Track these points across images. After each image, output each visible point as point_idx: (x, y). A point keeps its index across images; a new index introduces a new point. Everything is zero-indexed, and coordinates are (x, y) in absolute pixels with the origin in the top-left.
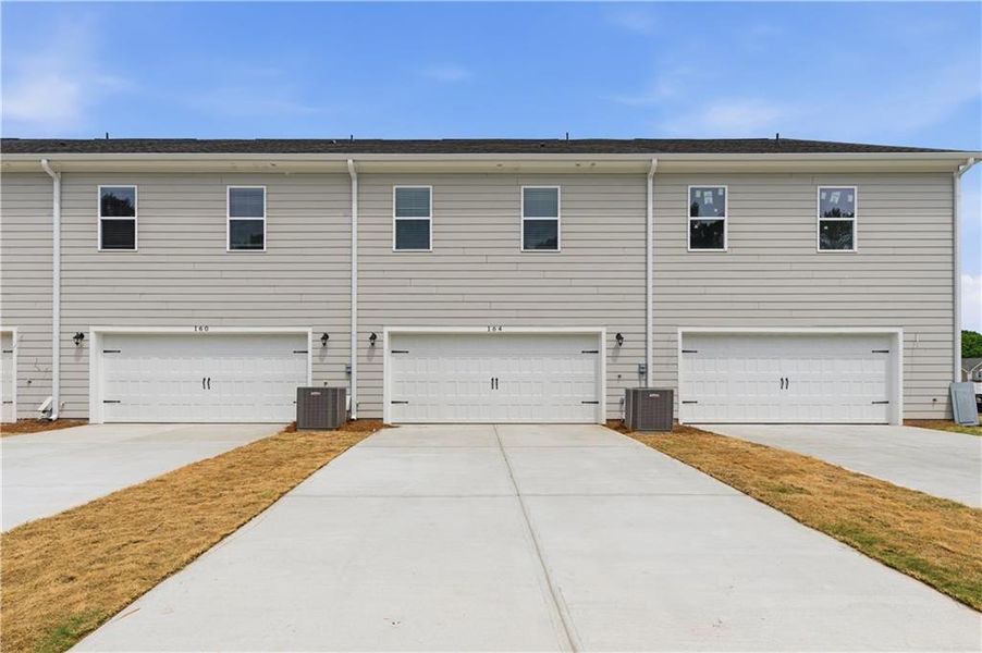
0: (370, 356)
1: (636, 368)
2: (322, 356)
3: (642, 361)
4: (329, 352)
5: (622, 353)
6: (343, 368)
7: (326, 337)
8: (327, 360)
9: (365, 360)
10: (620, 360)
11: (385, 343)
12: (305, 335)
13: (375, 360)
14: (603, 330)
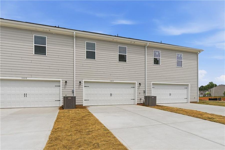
0: (79, 88)
1: (143, 91)
2: (65, 87)
3: (144, 90)
4: (67, 86)
5: (140, 88)
6: (71, 91)
7: (66, 82)
8: (66, 88)
9: (78, 89)
10: (140, 89)
11: (83, 84)
12: (60, 81)
13: (80, 89)
14: (136, 82)
